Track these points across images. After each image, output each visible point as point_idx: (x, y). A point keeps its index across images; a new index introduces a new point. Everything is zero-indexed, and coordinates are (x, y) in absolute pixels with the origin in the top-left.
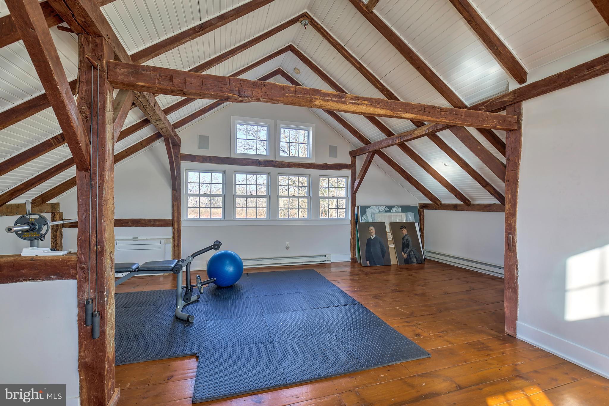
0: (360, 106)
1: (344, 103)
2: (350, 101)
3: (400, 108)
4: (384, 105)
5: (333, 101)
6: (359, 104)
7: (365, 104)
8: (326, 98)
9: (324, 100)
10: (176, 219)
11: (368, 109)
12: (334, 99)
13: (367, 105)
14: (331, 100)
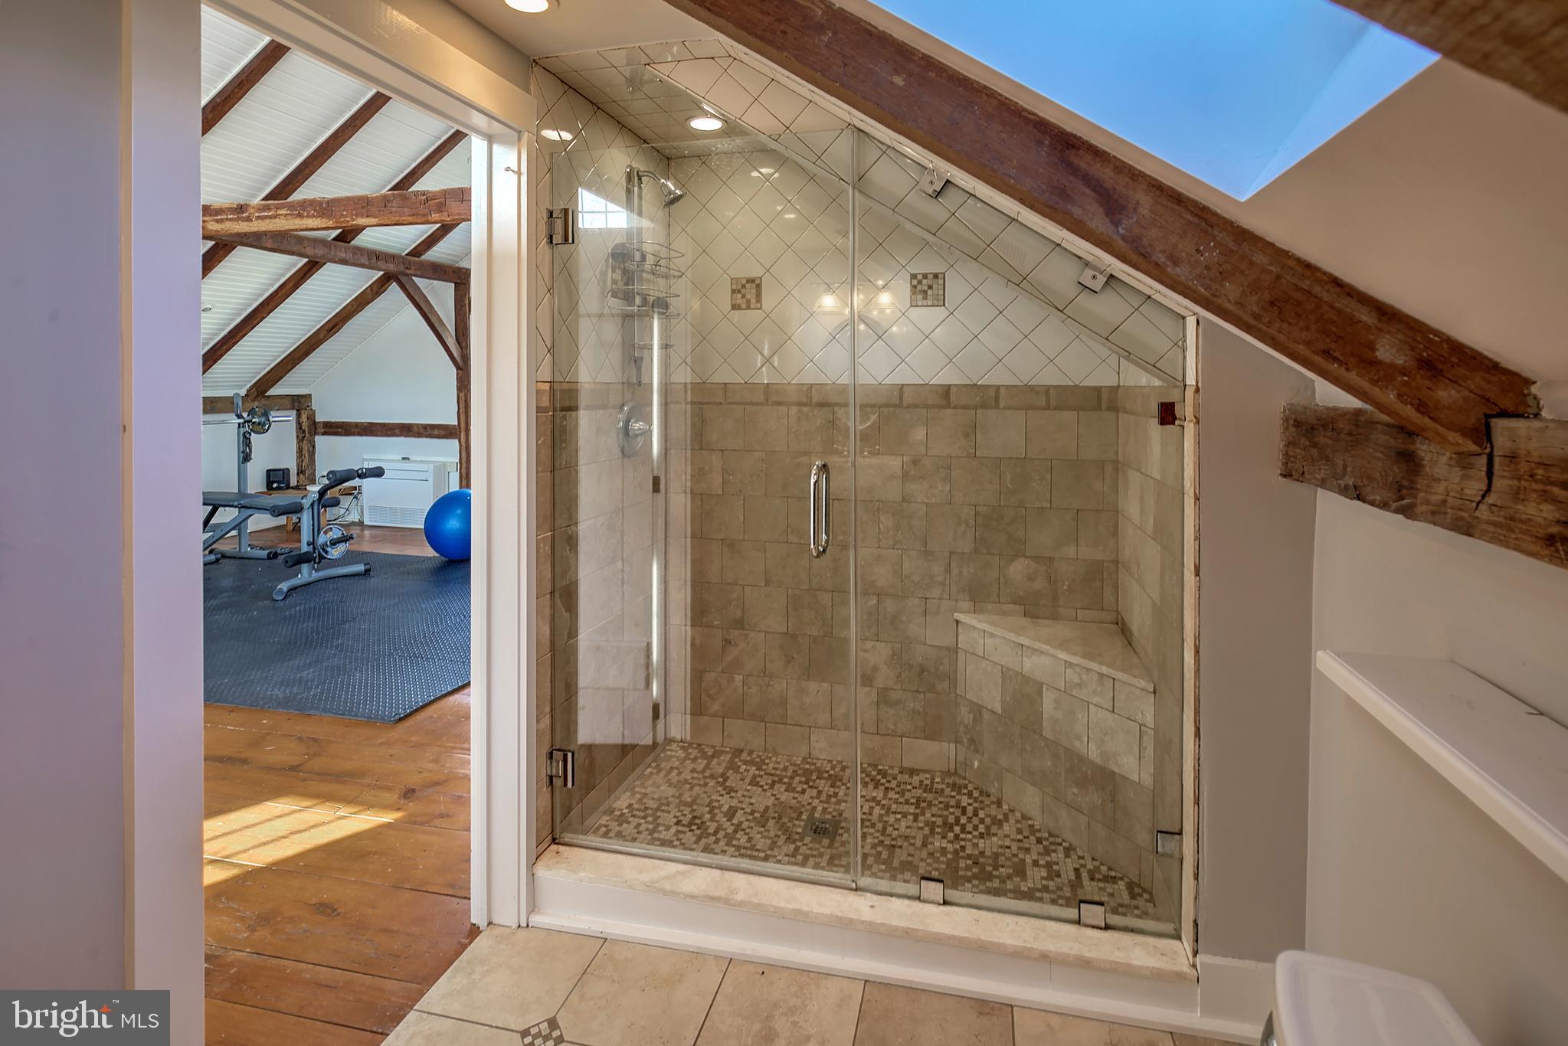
0: (274, 221)
1: (248, 219)
2: (257, 215)
3: (344, 210)
4: (315, 210)
5: (231, 220)
6: (270, 217)
7: (281, 215)
8: (219, 217)
9: (217, 221)
10: (463, 425)
11: (291, 222)
12: (231, 216)
13: (286, 215)
14: (227, 219)
